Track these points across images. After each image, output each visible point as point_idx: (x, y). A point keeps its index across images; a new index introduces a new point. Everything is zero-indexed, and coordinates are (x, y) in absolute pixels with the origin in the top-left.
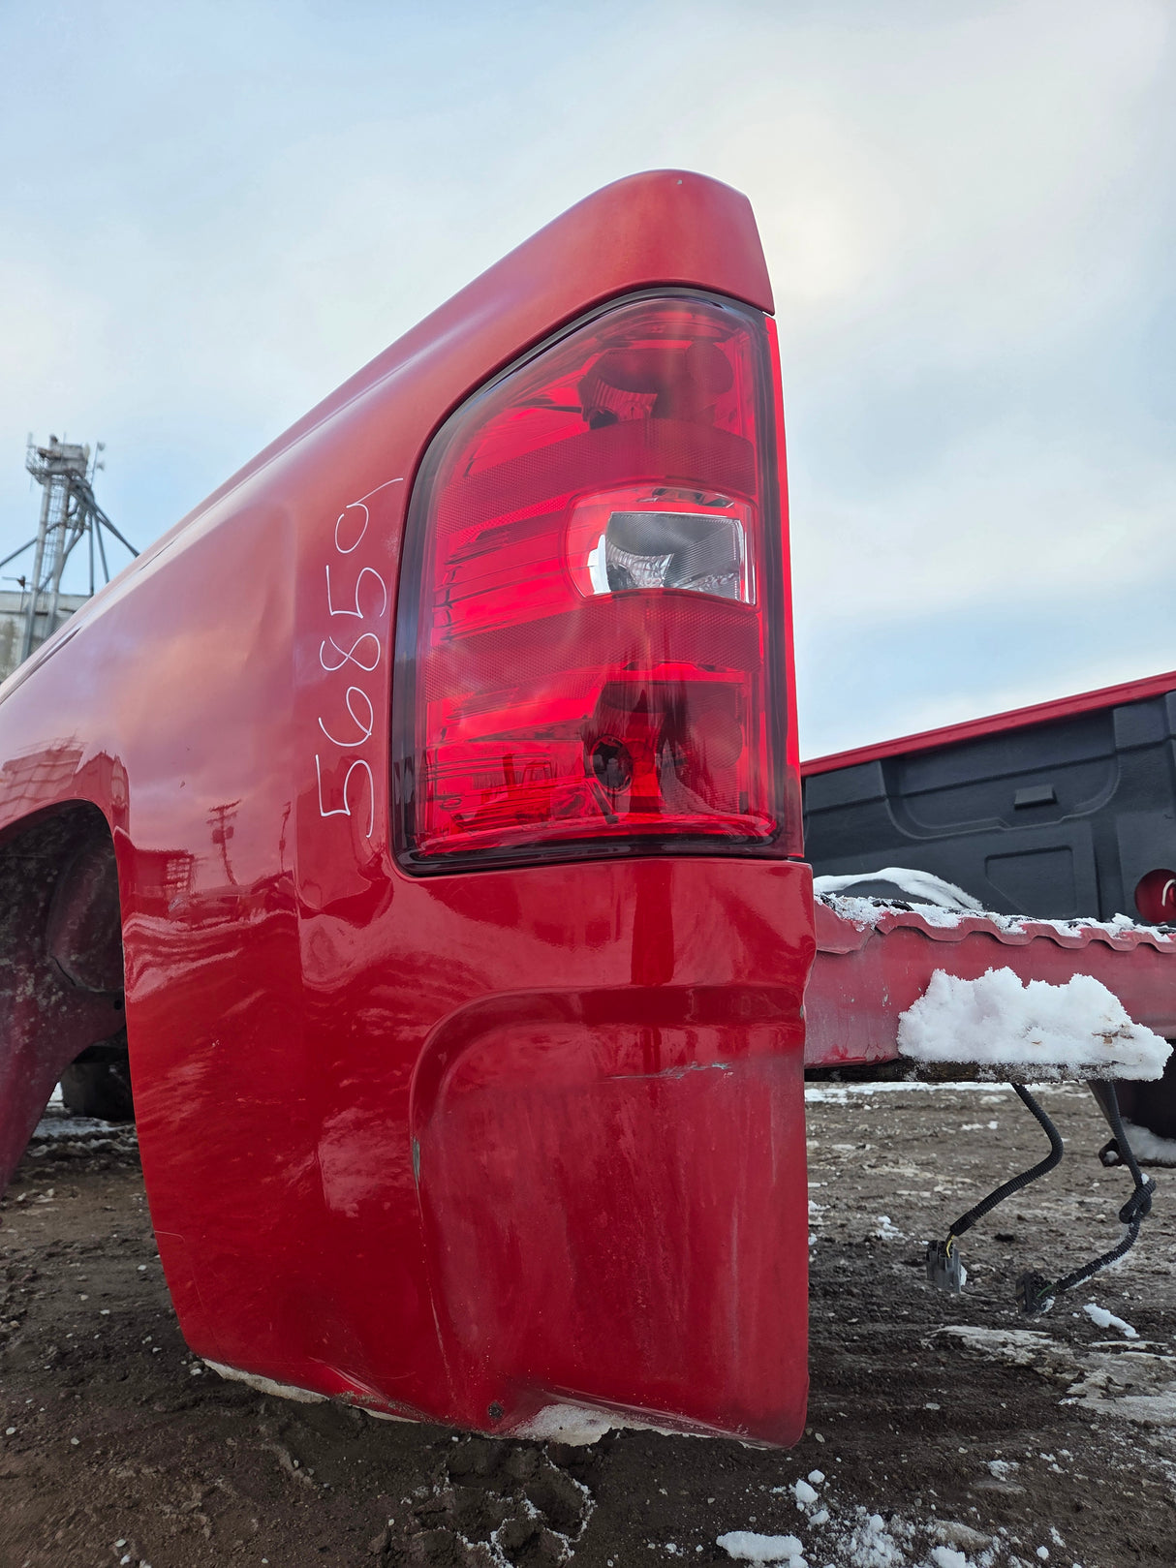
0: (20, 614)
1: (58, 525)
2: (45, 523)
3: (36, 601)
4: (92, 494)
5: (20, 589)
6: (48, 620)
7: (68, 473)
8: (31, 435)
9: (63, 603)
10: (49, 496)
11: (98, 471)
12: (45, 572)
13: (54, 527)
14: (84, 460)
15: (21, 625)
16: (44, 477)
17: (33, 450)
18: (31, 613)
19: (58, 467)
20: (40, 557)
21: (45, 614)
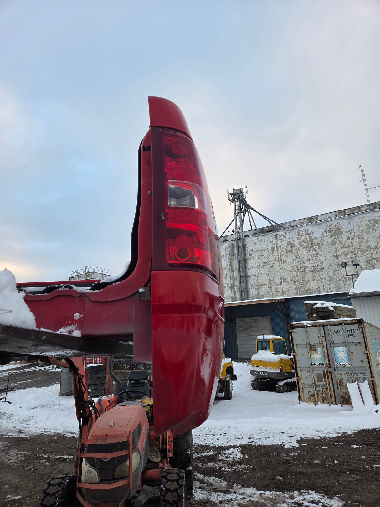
0: (234, 240)
1: (239, 213)
2: (235, 213)
3: (237, 236)
4: (246, 201)
5: (233, 233)
6: (241, 240)
7: (239, 197)
8: (228, 190)
9: (244, 234)
10: (235, 206)
11: (246, 194)
12: (238, 226)
13: (238, 214)
14: (242, 192)
15: (235, 243)
16: (233, 200)
17: (229, 194)
18: (237, 240)
19: (236, 197)
20: (236, 223)
21: (241, 239)
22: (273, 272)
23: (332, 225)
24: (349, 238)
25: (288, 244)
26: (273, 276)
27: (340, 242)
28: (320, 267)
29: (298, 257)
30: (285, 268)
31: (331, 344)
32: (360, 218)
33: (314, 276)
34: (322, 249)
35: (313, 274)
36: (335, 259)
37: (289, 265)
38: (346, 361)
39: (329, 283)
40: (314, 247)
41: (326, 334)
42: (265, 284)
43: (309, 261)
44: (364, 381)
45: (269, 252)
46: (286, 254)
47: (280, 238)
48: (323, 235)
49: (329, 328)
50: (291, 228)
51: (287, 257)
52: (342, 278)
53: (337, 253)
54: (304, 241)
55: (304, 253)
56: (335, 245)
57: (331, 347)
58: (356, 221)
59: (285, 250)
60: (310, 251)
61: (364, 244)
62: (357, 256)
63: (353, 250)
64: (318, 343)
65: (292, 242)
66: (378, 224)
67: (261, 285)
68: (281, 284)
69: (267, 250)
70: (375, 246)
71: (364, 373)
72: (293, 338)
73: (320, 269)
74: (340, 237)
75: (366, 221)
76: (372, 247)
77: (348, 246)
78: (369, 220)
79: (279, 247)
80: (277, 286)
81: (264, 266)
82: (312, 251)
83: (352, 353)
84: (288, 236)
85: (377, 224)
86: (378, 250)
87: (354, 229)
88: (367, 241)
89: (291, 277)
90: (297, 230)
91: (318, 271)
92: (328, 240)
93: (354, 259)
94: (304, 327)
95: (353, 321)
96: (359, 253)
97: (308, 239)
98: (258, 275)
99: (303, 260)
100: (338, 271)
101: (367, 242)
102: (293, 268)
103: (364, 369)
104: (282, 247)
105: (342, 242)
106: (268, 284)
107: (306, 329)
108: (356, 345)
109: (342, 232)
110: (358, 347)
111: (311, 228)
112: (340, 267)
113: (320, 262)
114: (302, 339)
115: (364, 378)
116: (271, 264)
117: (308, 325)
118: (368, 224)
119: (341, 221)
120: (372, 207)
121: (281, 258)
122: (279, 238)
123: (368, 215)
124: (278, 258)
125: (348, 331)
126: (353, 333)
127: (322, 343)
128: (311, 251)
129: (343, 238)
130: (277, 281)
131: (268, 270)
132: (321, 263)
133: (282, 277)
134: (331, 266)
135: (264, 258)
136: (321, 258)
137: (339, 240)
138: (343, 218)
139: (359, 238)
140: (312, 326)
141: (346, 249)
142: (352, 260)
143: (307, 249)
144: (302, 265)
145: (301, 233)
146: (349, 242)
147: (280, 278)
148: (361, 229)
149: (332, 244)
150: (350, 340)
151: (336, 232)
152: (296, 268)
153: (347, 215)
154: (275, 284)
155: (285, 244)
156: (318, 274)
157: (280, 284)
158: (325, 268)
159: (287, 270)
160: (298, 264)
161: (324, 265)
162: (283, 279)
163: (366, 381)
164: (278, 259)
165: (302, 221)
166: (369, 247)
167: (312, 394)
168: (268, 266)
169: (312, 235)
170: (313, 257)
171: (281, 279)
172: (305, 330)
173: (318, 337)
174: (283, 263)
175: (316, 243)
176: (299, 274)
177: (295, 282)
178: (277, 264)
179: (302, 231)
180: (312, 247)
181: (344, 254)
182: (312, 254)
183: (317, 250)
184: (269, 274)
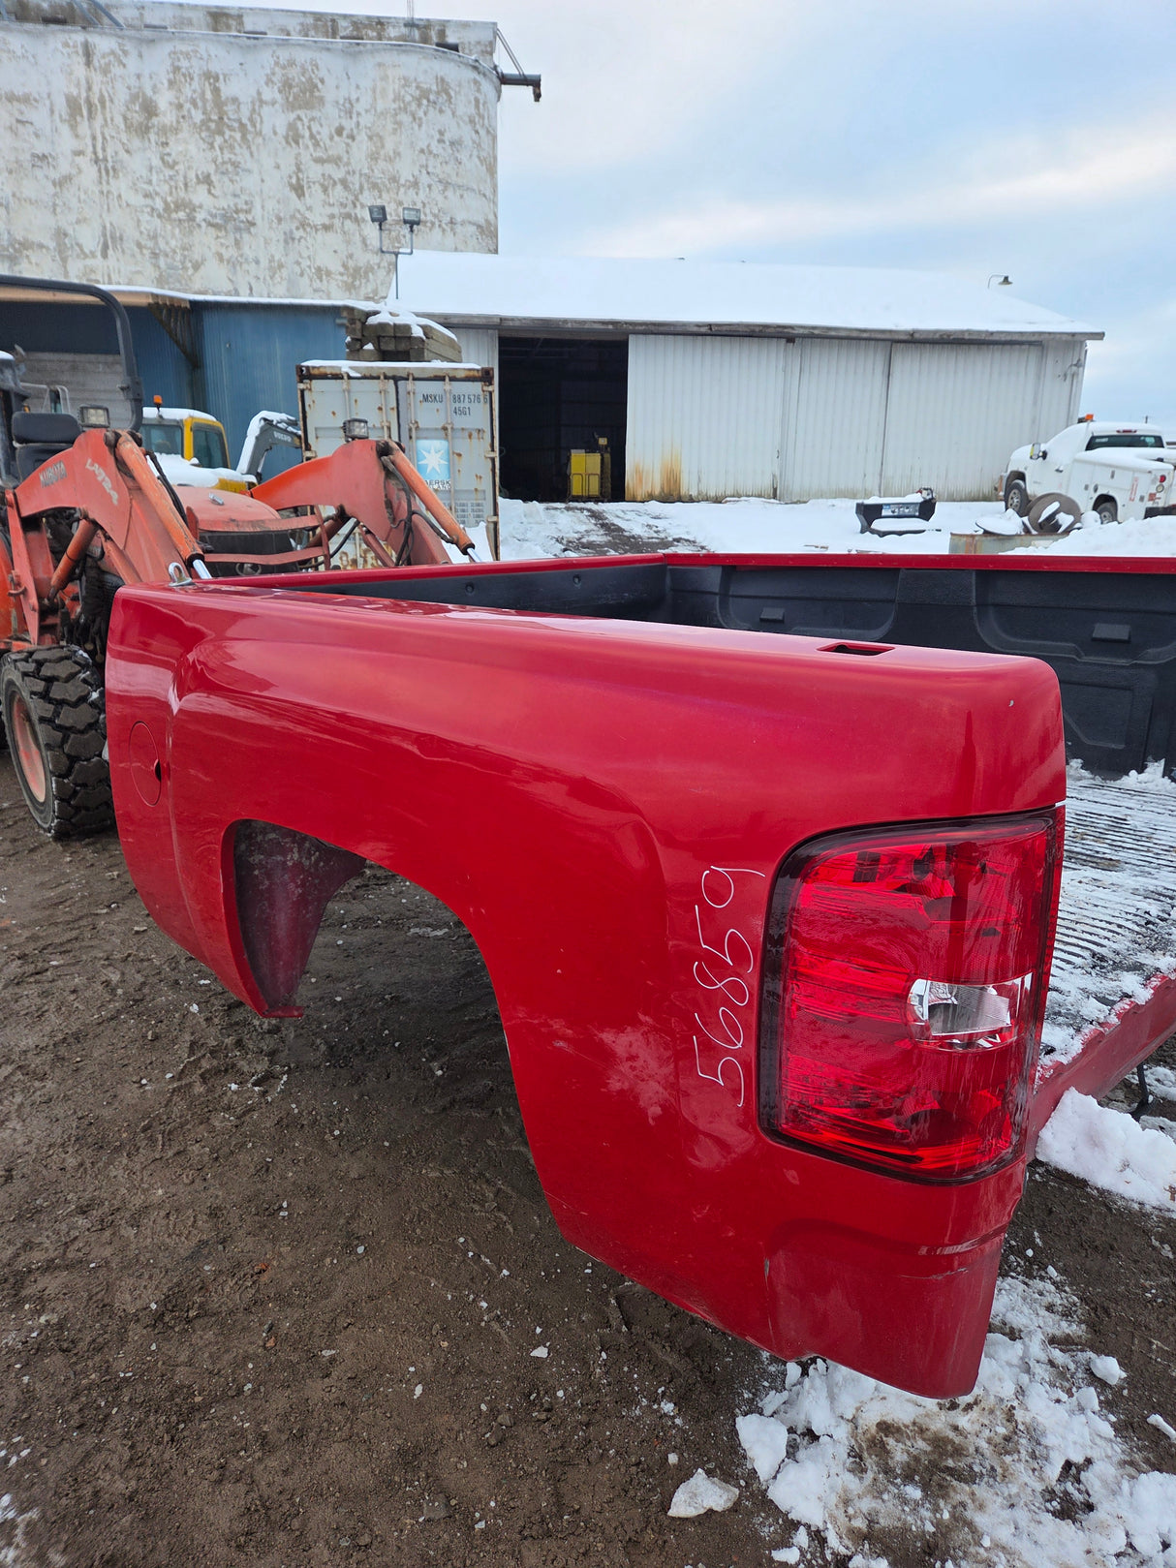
22: (75, 200)
23: (292, 63)
24: (340, 131)
25: (134, 98)
26: (73, 218)
27: (312, 136)
28: (242, 217)
29: (170, 160)
30: (120, 196)
31: (410, 430)
32: (380, 65)
33: (222, 244)
34: (254, 148)
35: (218, 237)
36: (293, 196)
37: (134, 187)
38: (443, 476)
39: (268, 278)
40: (227, 133)
41: (400, 403)
42: (41, 246)
43: (206, 187)
44: (478, 523)
45: (56, 117)
46: (124, 137)
47: (102, 62)
48: (259, 93)
49: (410, 385)
50: (148, 34)
51: (128, 151)
52: (309, 267)
53: (300, 175)
54: (194, 103)
55: (193, 149)
56: (297, 143)
57: (411, 437)
58: (366, 70)
59: (119, 120)
60: (212, 146)
61: (382, 164)
62: (358, 200)
63: (349, 178)
64: (378, 425)
65: (149, 93)
66: (429, 101)
67: (26, 245)
68: (105, 255)
69: (47, 102)
70: (411, 179)
71: (478, 505)
72: (307, 408)
73: (242, 222)
74: (313, 119)
75: (397, 81)
76: (402, 181)
77: (336, 161)
78: (406, 82)
79: (96, 102)
80: (90, 262)
81: (39, 173)
82: (221, 149)
83: (459, 455)
84: (132, 62)
85: (425, 102)
86: (417, 194)
87: (358, 100)
88: (391, 154)
89: (141, 233)
90: (168, 47)
91: (238, 229)
92: (276, 120)
93: (347, 210)
94: (342, 378)
95: (471, 373)
96: (366, 193)
97: (209, 95)
98: (12, 204)
99: (185, 177)
100: (299, 241)
101: (390, 160)
102: (149, 201)
103: (480, 495)
104: (108, 104)
105: (318, 137)
106: (52, 245)
107: (348, 384)
108: (470, 436)
109: (321, 100)
110: (475, 440)
111: (217, 55)
112: (305, 230)
113: (244, 197)
114: (334, 413)
115: (478, 516)
116: (64, 167)
117: (353, 374)
118: (402, 93)
119: (325, 60)
120: (416, 34)
121: (104, 150)
122: (96, 63)
123: (404, 58)
124: (94, 146)
125: (457, 399)
126: (467, 405)
127: (389, 428)
128: (217, 148)
129: (321, 125)
130: (89, 238)
131: (51, 190)
132: (246, 203)
133: (108, 225)
134: (280, 220)
135: (37, 136)
136: (250, 182)
137: (309, 128)
138: (330, 46)
139: (370, 138)
140: (364, 377)
141: (329, 168)
142: (343, 211)
143: (203, 135)
144: (182, 194)
145: (184, 63)
146: (338, 147)
147: (98, 232)
148: (380, 107)
149: (286, 138)
150: (460, 422)
151: (303, 95)
152: (159, 205)
153: (342, 38)
154: (82, 250)
155: (122, 95)
156: (236, 240)
157: (99, 254)
158: (259, 221)
159: (128, 205)
160: (166, 188)
161: (257, 212)
162: (112, 238)
163: (483, 525)
164: (95, 153)
165: (187, 14)
166: (394, 179)
167: (351, 557)
168: (55, 175)
169: (221, 85)
170: (223, 173)
171: (104, 235)
172: (345, 386)
173: (380, 409)
174: (111, 172)
175: (234, 120)
176: (169, 227)
177: (155, 255)
178: (90, 172)
179: (187, 56)
180: (221, 133)
181: (322, 185)
182: (220, 160)
183: (238, 150)
184: (55, 205)
